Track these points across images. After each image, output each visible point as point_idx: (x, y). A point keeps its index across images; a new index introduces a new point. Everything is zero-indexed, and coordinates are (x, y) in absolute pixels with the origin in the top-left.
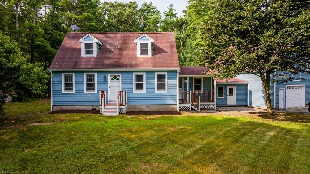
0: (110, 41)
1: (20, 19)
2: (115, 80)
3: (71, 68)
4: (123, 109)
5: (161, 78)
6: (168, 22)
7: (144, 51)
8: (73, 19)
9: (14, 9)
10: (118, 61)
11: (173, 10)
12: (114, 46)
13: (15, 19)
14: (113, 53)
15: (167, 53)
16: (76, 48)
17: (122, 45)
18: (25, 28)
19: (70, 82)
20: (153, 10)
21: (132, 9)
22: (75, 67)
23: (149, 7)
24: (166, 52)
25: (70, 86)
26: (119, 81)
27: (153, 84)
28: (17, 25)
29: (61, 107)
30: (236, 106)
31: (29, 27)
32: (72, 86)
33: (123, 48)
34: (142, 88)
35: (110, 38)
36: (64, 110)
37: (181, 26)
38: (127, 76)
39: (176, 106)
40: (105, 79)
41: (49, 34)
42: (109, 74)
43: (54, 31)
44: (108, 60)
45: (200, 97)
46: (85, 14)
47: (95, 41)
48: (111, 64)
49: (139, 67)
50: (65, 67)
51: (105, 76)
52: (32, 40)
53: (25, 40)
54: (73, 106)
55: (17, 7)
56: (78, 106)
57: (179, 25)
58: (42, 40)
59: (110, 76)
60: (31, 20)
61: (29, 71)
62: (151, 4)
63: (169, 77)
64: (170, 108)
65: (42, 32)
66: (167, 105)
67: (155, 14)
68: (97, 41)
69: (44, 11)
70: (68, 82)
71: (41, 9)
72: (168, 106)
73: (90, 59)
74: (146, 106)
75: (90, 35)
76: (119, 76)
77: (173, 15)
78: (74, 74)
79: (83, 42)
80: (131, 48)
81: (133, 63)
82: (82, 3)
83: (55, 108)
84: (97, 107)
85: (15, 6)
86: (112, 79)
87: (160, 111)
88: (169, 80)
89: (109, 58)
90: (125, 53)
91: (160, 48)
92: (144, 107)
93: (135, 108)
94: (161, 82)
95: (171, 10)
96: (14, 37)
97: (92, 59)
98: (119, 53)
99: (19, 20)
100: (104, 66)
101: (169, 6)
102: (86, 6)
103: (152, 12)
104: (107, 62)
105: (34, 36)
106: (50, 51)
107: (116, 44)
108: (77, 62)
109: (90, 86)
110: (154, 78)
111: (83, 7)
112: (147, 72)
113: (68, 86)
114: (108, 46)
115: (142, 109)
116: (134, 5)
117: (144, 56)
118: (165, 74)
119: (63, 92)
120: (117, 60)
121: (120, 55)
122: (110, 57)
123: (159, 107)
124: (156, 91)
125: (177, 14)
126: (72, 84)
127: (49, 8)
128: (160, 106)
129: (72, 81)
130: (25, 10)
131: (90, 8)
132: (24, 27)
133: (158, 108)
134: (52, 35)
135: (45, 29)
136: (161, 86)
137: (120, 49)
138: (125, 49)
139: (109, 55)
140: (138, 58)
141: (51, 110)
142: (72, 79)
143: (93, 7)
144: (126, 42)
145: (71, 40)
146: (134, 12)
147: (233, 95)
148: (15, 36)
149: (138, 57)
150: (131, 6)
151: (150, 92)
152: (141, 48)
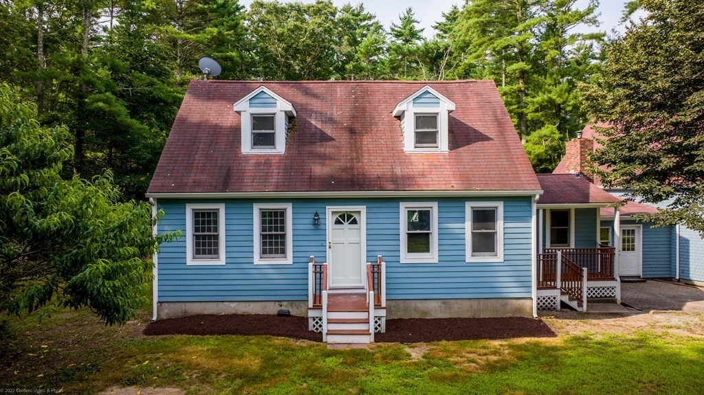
0: (316, 104)
1: (50, 44)
2: (346, 224)
3: (215, 190)
4: (379, 319)
5: (484, 218)
6: (406, 51)
7: (426, 136)
8: (180, 42)
9: (33, 17)
10: (352, 168)
11: (414, 21)
12: (331, 121)
13: (36, 42)
14: (333, 143)
15: (491, 142)
16: (221, 128)
17: (354, 117)
18: (64, 65)
19: (209, 230)
20: (366, 22)
21: (323, 17)
22: (225, 186)
23: (357, 16)
24: (488, 139)
25: (210, 245)
26: (359, 229)
27: (461, 236)
28: (41, 58)
29: (183, 308)
30: (644, 280)
31: (73, 61)
32: (217, 244)
33: (358, 126)
34: (426, 249)
35: (315, 96)
36: (193, 316)
37: (435, 60)
38: (383, 212)
39: (527, 302)
40: (317, 223)
41: (122, 79)
42: (327, 207)
43: (137, 74)
44: (323, 165)
45: (585, 269)
46: (210, 29)
47: (281, 107)
48: (332, 177)
49: (418, 185)
50: (197, 185)
51: (316, 214)
52: (80, 96)
53: (61, 95)
54: (221, 305)
55: (41, 13)
56: (236, 304)
57: (430, 59)
58: (108, 97)
59: (333, 212)
60: (77, 45)
61: (115, 236)
62: (361, 7)
63: (509, 214)
64: (509, 307)
65: (107, 75)
66: (500, 301)
67: (371, 31)
68: (289, 107)
69: (106, 21)
70: (203, 230)
71: (98, 17)
72: (506, 301)
73: (266, 162)
74: (440, 302)
75: (266, 90)
76: (360, 212)
77: (414, 34)
78: (222, 208)
79: (245, 109)
80: (381, 127)
81: (398, 171)
82: (201, 4)
83: (166, 311)
84: (292, 306)
85: (36, 10)
86: (338, 222)
87: (482, 316)
88: (508, 225)
89: (323, 158)
90: (367, 141)
91: (468, 128)
92: (433, 304)
93: (406, 310)
94: (483, 231)
95: (408, 21)
96: (33, 89)
97: (275, 161)
98: (350, 143)
99: (45, 47)
100: (312, 182)
101: (403, 13)
102: (212, 11)
103: (364, 27)
104: (319, 170)
105: (84, 86)
106: (128, 127)
107: (337, 114)
108: (229, 170)
109: (271, 244)
110: (463, 220)
111: (202, 13)
112: (443, 200)
113: (204, 245)
114: (313, 122)
115: (426, 313)
116: (329, 9)
117: (426, 150)
118: (496, 208)
119: (190, 261)
120: (348, 165)
121: (356, 148)
122: (325, 155)
123: (479, 304)
124: (469, 258)
125: (422, 30)
126: (216, 237)
127: (119, 17)
128: (482, 301)
129: (216, 229)
130: (60, 20)
131: (223, 16)
132: (59, 62)
133: (475, 307)
134: (130, 84)
135: (114, 69)
136: (484, 243)
137: (352, 131)
138: (366, 129)
139: (323, 149)
140: (408, 157)
141: (155, 318)
142: (216, 222)
143: (230, 14)
144: (364, 110)
145: (205, 103)
146: (328, 27)
147: (633, 249)
148: (36, 88)
149: (410, 155)
150: (320, 10)
151: (452, 258)
152: (417, 127)
